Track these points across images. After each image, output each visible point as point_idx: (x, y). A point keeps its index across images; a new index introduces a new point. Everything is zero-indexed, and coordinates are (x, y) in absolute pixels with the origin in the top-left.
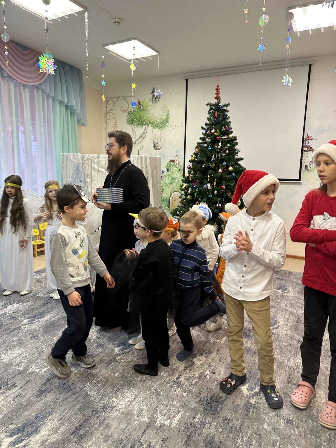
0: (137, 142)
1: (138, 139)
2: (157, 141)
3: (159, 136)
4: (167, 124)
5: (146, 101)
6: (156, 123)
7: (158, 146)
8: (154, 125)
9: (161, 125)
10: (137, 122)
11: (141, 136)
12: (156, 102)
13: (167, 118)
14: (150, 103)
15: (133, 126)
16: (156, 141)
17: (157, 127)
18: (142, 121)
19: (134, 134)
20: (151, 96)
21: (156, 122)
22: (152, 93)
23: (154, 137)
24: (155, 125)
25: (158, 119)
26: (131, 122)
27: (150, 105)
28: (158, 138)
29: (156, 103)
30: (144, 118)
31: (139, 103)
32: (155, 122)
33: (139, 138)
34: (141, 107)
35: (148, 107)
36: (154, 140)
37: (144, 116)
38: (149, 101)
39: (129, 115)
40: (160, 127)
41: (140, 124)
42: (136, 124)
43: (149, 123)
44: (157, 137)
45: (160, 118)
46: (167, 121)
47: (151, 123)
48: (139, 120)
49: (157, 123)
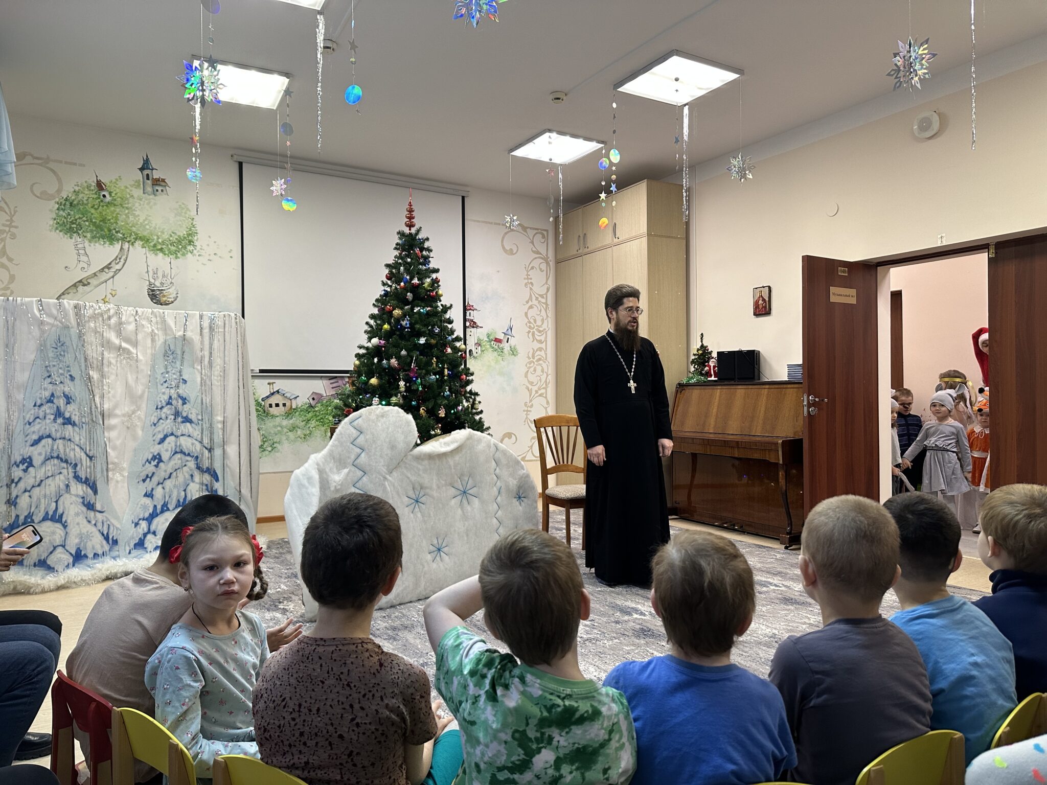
0: (94, 282)
1: (95, 274)
2: (162, 284)
3: (168, 271)
4: (190, 248)
5: (122, 185)
6: (158, 242)
7: (164, 296)
8: (152, 244)
9: (173, 248)
10: (92, 231)
11: (108, 267)
12: (155, 192)
13: (189, 235)
14: (138, 192)
15: (79, 240)
16: (157, 283)
17: (161, 250)
18: (110, 230)
19: (84, 258)
20: (139, 176)
21: (158, 238)
22: (142, 169)
23: (151, 273)
24: (155, 246)
25: (163, 232)
26: (71, 228)
27: (135, 196)
28: (164, 276)
29: (155, 195)
30: (116, 223)
31: (100, 186)
32: (155, 237)
33: (102, 270)
34: (107, 196)
35: (131, 200)
36: (152, 281)
37: (117, 218)
38: (132, 186)
39: (64, 210)
40: (170, 252)
41: (103, 237)
42: (89, 235)
43: (136, 239)
44: (160, 274)
45: (170, 232)
46: (191, 242)
47: (141, 239)
48: (99, 227)
49: (160, 241)
